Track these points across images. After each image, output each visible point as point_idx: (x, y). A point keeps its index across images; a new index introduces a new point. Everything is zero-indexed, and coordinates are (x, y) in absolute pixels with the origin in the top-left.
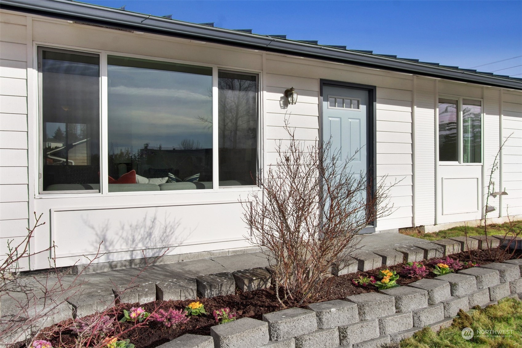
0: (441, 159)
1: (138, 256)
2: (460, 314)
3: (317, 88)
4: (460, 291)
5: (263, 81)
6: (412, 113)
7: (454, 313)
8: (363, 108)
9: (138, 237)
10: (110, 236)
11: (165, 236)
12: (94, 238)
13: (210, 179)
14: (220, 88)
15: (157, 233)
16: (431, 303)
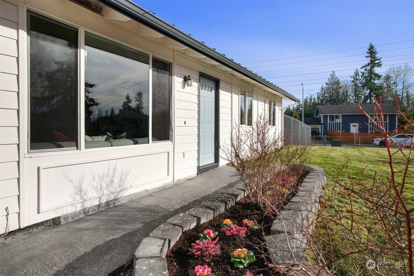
3: (197, 77)
5: (175, 69)
6: (232, 97)
8: (213, 92)
9: (104, 185)
11: (122, 181)
12: (72, 190)
13: (147, 136)
15: (116, 180)
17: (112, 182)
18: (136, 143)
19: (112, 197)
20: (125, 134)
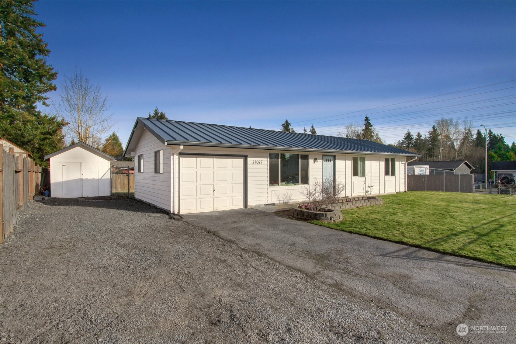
0: (353, 176)
1: (285, 201)
2: (357, 206)
3: (322, 157)
4: (357, 203)
5: (310, 157)
6: (345, 162)
7: (356, 206)
8: (332, 162)
9: (285, 198)
10: (280, 197)
11: (290, 197)
12: (277, 197)
13: (299, 182)
14: (301, 159)
15: (288, 197)
16: (352, 204)
17: (287, 197)
18: (295, 185)
19: (287, 201)
20: (291, 182)
